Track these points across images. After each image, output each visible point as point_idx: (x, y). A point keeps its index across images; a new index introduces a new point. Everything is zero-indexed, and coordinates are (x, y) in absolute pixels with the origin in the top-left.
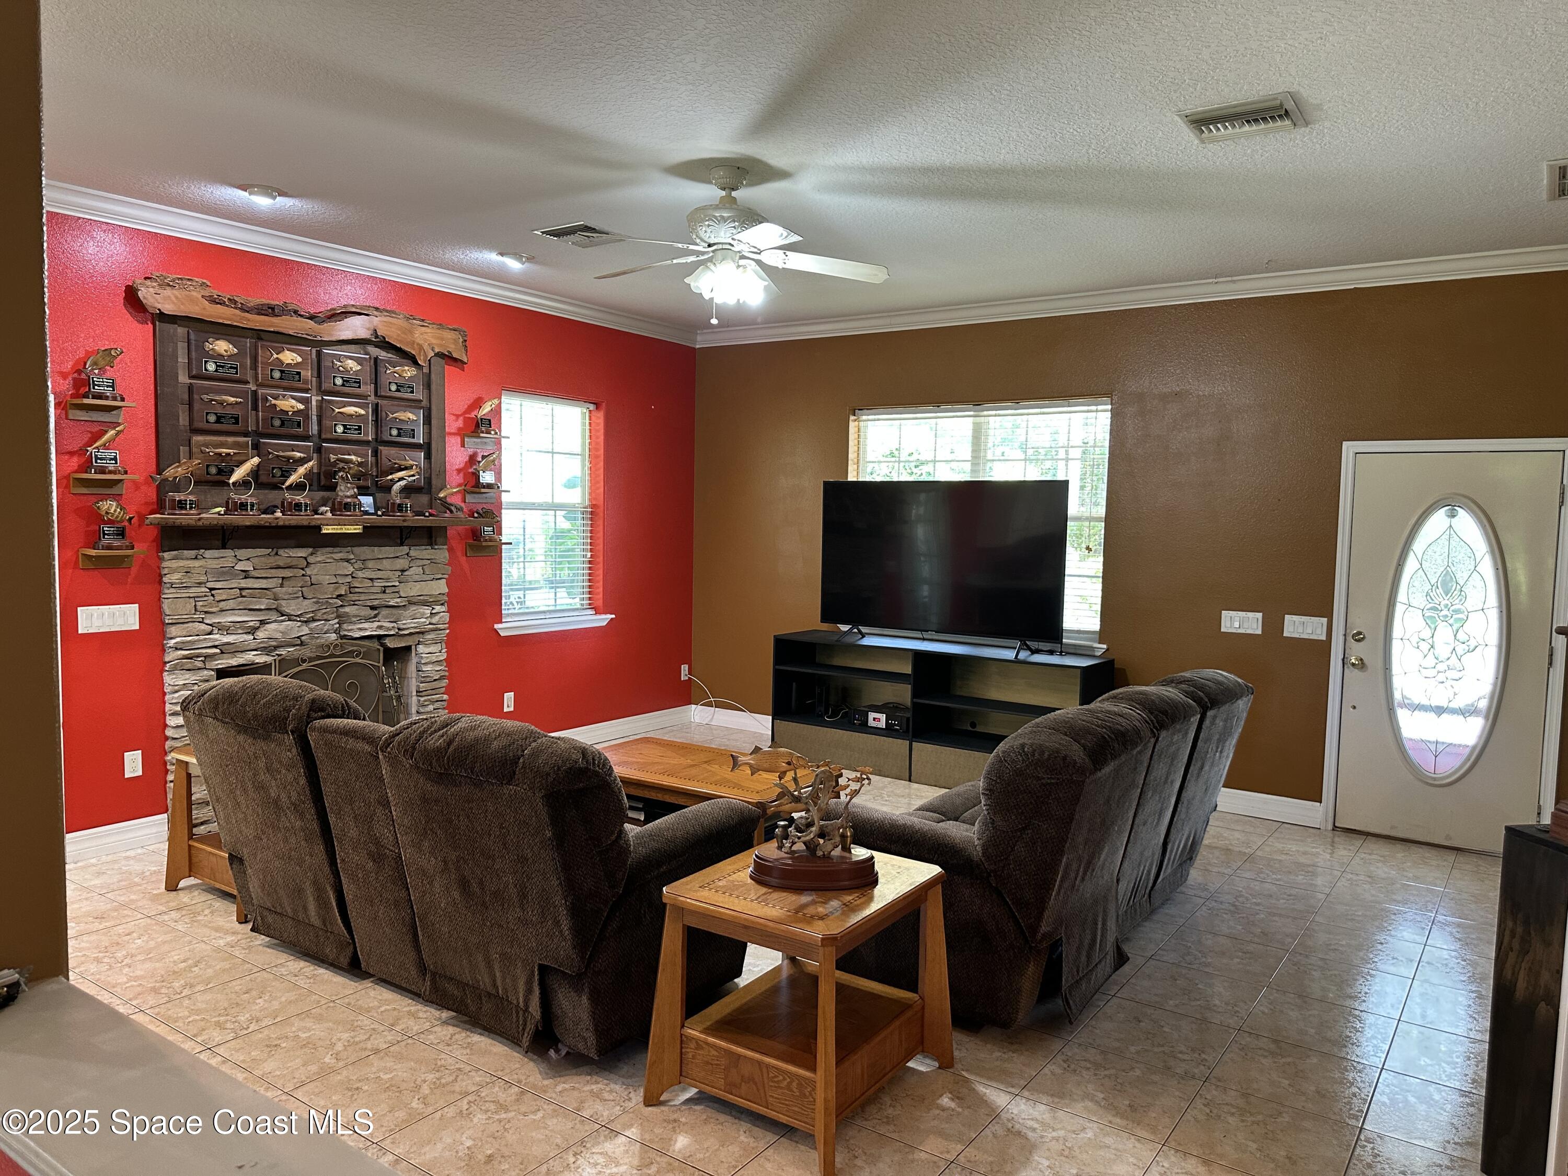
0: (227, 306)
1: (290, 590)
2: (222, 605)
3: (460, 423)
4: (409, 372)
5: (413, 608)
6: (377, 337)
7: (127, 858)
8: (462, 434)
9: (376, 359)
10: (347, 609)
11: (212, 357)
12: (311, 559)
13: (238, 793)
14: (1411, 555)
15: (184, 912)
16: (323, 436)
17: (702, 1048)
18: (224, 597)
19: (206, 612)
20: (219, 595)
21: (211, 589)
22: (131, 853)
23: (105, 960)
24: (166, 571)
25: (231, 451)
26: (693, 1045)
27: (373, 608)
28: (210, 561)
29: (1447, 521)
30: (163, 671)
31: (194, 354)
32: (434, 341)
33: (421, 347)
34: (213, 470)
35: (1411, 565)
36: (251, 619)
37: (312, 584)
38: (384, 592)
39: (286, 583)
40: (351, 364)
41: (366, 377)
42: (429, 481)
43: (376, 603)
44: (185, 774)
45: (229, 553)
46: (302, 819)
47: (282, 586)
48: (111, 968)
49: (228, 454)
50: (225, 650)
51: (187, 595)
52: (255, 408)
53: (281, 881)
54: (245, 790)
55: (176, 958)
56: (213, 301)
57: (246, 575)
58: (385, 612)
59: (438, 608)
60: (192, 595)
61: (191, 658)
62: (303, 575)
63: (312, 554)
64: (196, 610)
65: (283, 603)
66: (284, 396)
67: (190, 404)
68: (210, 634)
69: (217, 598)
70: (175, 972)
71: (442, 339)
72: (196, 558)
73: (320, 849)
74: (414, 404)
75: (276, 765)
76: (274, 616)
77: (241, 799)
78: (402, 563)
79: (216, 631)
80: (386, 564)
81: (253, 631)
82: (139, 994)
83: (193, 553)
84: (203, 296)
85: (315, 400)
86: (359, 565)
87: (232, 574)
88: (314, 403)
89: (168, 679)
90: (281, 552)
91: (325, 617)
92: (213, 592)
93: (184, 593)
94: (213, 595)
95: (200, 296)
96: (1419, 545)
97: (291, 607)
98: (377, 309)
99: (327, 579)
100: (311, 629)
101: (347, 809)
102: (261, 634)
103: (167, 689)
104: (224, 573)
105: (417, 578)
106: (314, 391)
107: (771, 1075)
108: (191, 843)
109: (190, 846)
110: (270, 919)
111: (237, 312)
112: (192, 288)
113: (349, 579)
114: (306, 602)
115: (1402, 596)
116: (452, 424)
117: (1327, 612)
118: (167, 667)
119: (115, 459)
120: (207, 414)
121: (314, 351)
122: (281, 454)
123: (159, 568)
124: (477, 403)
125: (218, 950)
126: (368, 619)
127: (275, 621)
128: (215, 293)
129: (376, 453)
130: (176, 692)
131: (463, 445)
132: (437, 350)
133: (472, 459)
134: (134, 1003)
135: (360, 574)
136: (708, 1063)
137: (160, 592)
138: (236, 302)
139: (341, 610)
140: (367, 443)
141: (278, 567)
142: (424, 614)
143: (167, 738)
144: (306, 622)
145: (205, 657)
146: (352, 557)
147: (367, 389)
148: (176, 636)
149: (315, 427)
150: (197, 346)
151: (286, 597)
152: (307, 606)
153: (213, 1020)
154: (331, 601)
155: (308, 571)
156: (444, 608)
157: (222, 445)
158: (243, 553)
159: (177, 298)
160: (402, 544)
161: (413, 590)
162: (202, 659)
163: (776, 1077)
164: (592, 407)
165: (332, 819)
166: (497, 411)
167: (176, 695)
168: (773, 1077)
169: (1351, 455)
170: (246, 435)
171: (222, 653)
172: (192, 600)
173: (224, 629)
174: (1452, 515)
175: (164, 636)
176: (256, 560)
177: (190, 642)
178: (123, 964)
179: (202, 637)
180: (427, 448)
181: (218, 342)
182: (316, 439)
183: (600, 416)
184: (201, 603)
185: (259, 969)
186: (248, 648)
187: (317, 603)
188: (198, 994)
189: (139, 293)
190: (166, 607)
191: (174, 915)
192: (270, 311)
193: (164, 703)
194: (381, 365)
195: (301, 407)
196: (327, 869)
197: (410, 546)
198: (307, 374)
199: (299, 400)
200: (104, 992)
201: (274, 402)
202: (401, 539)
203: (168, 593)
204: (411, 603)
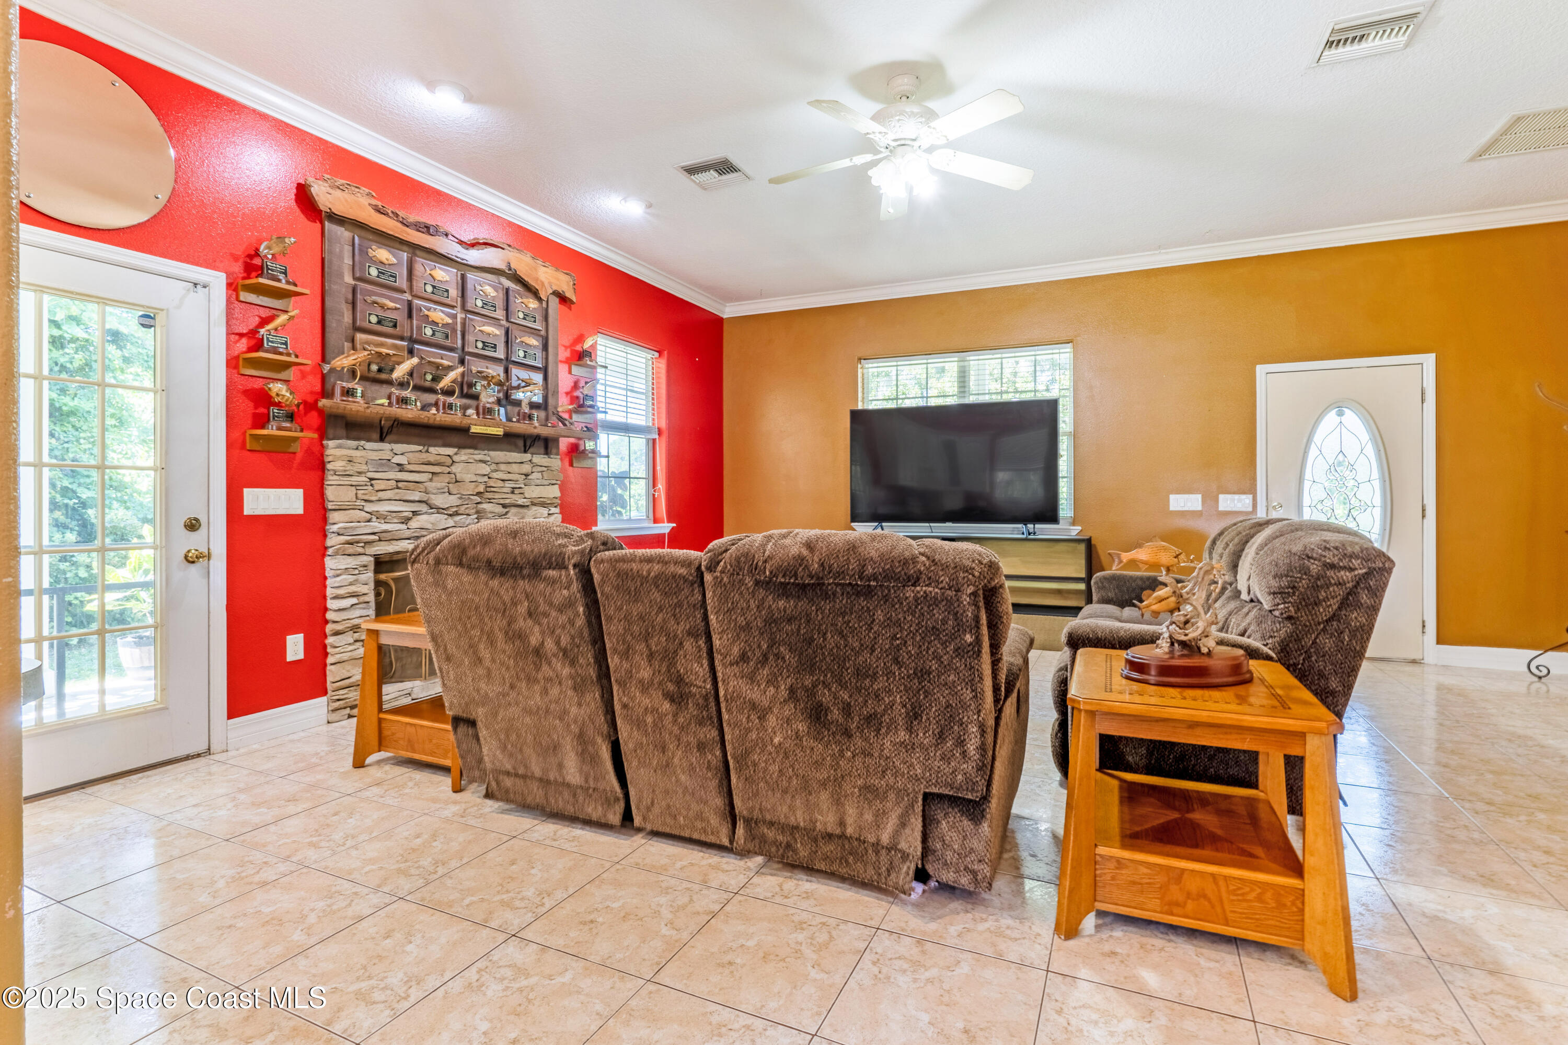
0: (390, 217)
1: (439, 485)
2: (381, 495)
3: (567, 354)
4: (533, 304)
5: (534, 508)
6: (510, 269)
7: (292, 741)
8: (569, 362)
9: (507, 290)
10: (484, 506)
11: (375, 262)
12: (456, 458)
13: (482, 646)
14: (1313, 446)
15: (386, 787)
16: (466, 349)
17: (1127, 867)
18: (382, 487)
19: (366, 501)
20: (379, 485)
21: (371, 479)
22: (295, 737)
23: (323, 844)
24: (330, 459)
25: (391, 352)
26: (1112, 865)
27: (504, 506)
28: (370, 453)
29: (1338, 419)
30: (324, 555)
31: (357, 258)
32: (553, 280)
33: (543, 284)
34: (374, 367)
35: (1313, 452)
36: (406, 509)
37: (457, 481)
38: (513, 492)
39: (435, 478)
40: (488, 289)
41: (500, 304)
42: (546, 398)
43: (507, 501)
44: (375, 645)
45: (386, 446)
46: (573, 663)
47: (431, 480)
48: (334, 853)
49: (388, 354)
50: (383, 536)
51: (350, 483)
52: (410, 316)
53: (530, 738)
54: (492, 642)
55: (406, 834)
56: (378, 210)
57: (401, 467)
58: (513, 510)
59: (553, 510)
60: (354, 483)
61: (352, 544)
62: (449, 473)
63: (456, 454)
64: (357, 498)
65: (432, 496)
66: (435, 309)
67: (354, 304)
68: (369, 521)
69: (377, 488)
70: (414, 850)
71: (558, 280)
72: (357, 449)
73: (594, 697)
74: (534, 332)
75: (543, 607)
76: (424, 508)
77: (485, 653)
78: (526, 468)
79: (374, 519)
80: (515, 468)
81: (406, 520)
82: (386, 879)
83: (353, 443)
84: (370, 204)
85: (460, 316)
86: (494, 467)
87: (388, 466)
88: (459, 320)
89: (330, 563)
90: (431, 449)
91: (467, 512)
92: (373, 482)
93: (346, 481)
94: (372, 485)
95: (367, 204)
96: (1318, 438)
97: (440, 500)
98: (509, 246)
99: (469, 477)
100: (455, 522)
101: (641, 647)
102: (414, 524)
103: (328, 573)
104: (382, 465)
105: (538, 482)
106: (459, 309)
107: (1231, 888)
108: (382, 716)
109: (380, 721)
110: (508, 782)
111: (399, 225)
112: (359, 195)
113: (486, 479)
114: (452, 497)
115: (1308, 475)
116: (564, 354)
117: (1252, 490)
118: (330, 551)
119: (286, 344)
120: (370, 314)
121: (459, 273)
122: (432, 360)
123: (322, 455)
124: (580, 339)
125: (447, 820)
126: (501, 516)
127: (426, 513)
128: (379, 204)
129: (507, 371)
130: (338, 576)
131: (570, 372)
132: (555, 288)
133: (576, 386)
134: (386, 889)
135: (495, 475)
136: (1134, 883)
137: (322, 479)
138: (397, 215)
139: (480, 506)
140: (500, 360)
141: (429, 463)
142: (542, 514)
143: (327, 622)
144: (450, 515)
145: (365, 543)
146: (488, 459)
147: (500, 314)
148: (337, 521)
149: (459, 342)
150: (360, 250)
151: (435, 491)
152: (453, 500)
153: (495, 899)
154: (472, 497)
155: (454, 469)
156: (557, 510)
157: (382, 345)
158: (399, 448)
159: (346, 201)
160: (525, 452)
161: (533, 492)
162: (362, 544)
163: (1239, 889)
164: (657, 354)
165: (613, 661)
166: (594, 346)
167: (338, 579)
168: (1234, 890)
169: (1264, 375)
170: (402, 338)
171: (380, 540)
172: (353, 488)
173: (380, 517)
174: (1340, 414)
175: (325, 520)
176: (411, 455)
177: (352, 527)
178: (346, 846)
179: (363, 524)
180: (545, 371)
181: (380, 250)
182: (460, 351)
183: (662, 365)
184: (362, 492)
185: (508, 838)
186: (404, 536)
187: (461, 498)
188: (457, 871)
189: (312, 189)
190: (330, 493)
191: (375, 790)
192: (426, 229)
193: (325, 587)
194: (511, 293)
195: (450, 321)
196: (601, 719)
197: (532, 454)
198: (454, 292)
199: (448, 315)
200: (340, 881)
201: (426, 312)
202: (525, 446)
203: (331, 479)
204: (534, 504)
